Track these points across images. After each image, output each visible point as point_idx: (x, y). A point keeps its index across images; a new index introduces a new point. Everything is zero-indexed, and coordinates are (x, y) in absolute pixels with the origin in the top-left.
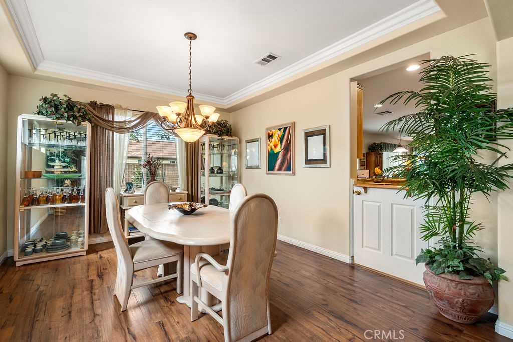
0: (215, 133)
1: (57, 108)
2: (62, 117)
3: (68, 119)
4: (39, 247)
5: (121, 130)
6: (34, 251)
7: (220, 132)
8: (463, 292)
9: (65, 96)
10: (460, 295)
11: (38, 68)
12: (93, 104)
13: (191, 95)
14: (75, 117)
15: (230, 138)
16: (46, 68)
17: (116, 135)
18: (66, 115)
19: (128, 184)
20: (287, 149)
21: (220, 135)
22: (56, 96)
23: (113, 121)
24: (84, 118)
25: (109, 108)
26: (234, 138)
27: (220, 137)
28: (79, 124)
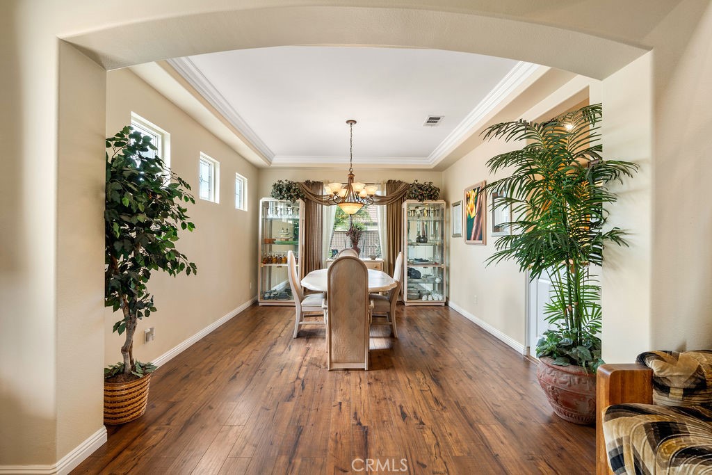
0: (415, 198)
1: (281, 190)
2: (284, 197)
3: (287, 199)
4: (272, 295)
5: (328, 203)
6: (269, 298)
7: (420, 197)
8: (554, 378)
9: (286, 180)
10: (550, 381)
11: (273, 162)
12: (307, 183)
13: (351, 174)
14: (291, 197)
15: (434, 202)
16: (277, 161)
17: (325, 207)
18: (286, 195)
19: (333, 251)
20: (479, 213)
21: (420, 200)
22: (280, 181)
23: (322, 196)
24: (298, 196)
25: (318, 185)
26: (440, 202)
27: (421, 202)
28: (294, 201)
